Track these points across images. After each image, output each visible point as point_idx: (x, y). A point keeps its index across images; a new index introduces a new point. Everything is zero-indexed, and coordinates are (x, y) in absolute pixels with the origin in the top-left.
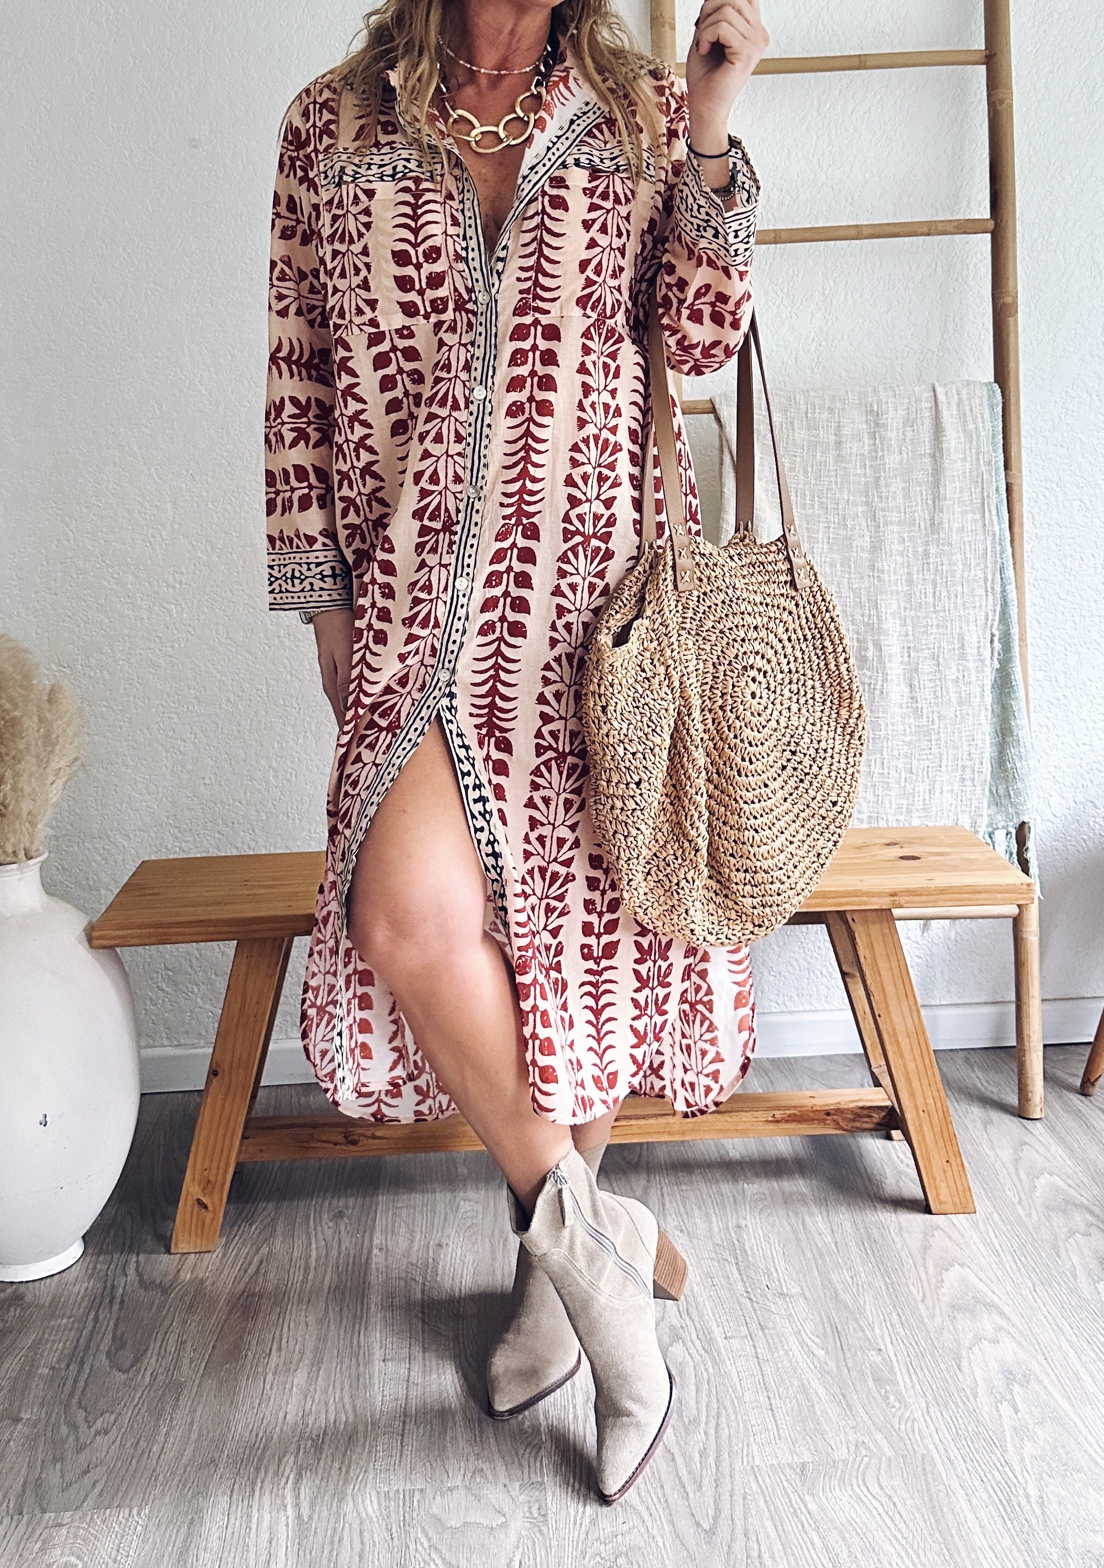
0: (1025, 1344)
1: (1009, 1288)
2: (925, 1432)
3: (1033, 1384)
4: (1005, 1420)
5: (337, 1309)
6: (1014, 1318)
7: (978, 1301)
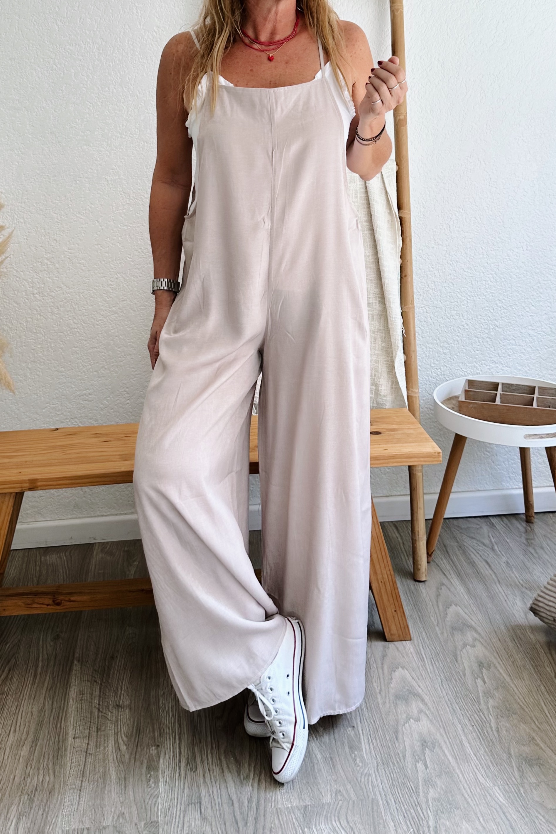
0: (434, 721)
1: (428, 683)
2: (375, 783)
3: (437, 749)
4: (420, 774)
5: (50, 702)
6: (430, 704)
7: (410, 692)
